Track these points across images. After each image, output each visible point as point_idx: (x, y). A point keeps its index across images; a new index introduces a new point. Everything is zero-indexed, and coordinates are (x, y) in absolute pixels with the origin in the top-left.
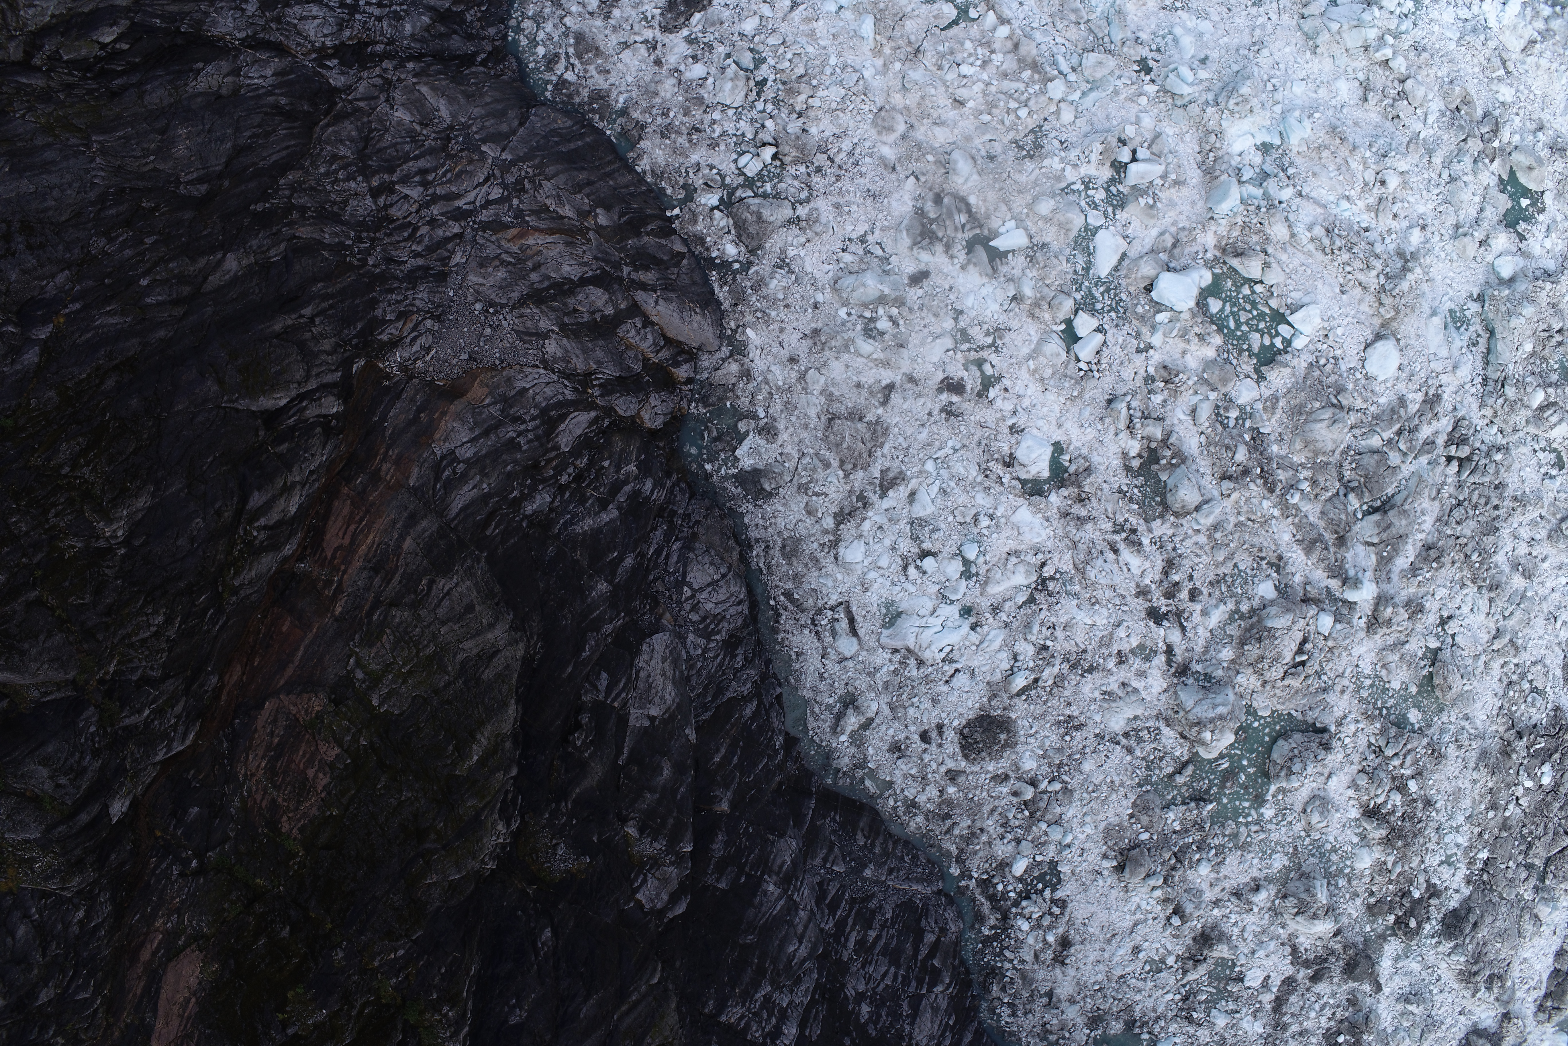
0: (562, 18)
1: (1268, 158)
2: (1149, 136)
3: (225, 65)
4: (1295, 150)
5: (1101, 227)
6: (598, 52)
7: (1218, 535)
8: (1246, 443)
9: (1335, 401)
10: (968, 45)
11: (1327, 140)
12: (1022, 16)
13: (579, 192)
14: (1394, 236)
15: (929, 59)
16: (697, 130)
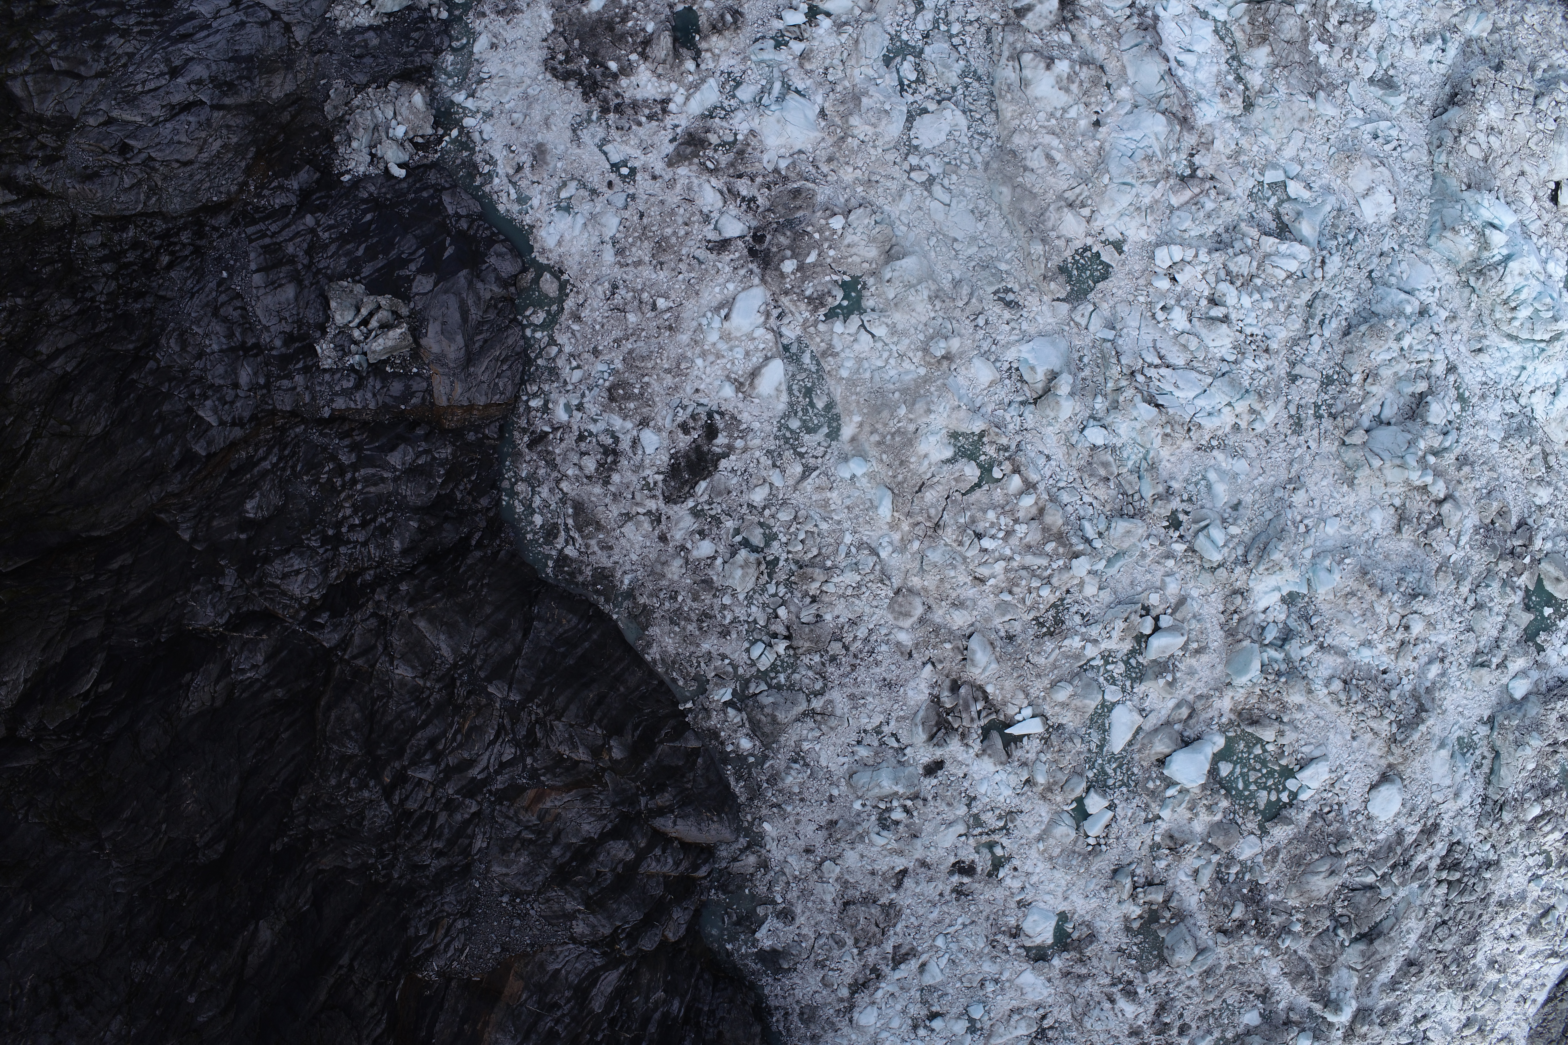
0: (558, 481)
1: (1293, 609)
2: (1173, 601)
3: (214, 669)
4: (1321, 598)
5: (1118, 702)
6: (599, 527)
7: (1209, 981)
8: (1244, 899)
9: (1333, 850)
10: (991, 515)
11: (1355, 586)
12: (1048, 474)
13: (591, 721)
14: (1411, 677)
15: (949, 535)
16: (708, 616)
